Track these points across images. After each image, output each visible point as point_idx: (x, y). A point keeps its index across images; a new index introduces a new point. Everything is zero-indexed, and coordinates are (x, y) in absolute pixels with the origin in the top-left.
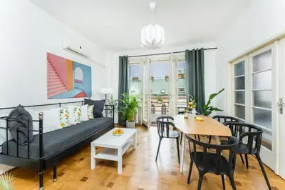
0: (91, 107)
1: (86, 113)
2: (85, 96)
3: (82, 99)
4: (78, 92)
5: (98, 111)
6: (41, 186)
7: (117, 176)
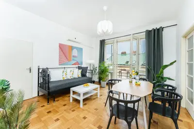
0: (80, 71)
1: (77, 73)
2: (79, 64)
3: (77, 66)
4: (74, 62)
5: (84, 72)
6: (48, 103)
7: (79, 107)
